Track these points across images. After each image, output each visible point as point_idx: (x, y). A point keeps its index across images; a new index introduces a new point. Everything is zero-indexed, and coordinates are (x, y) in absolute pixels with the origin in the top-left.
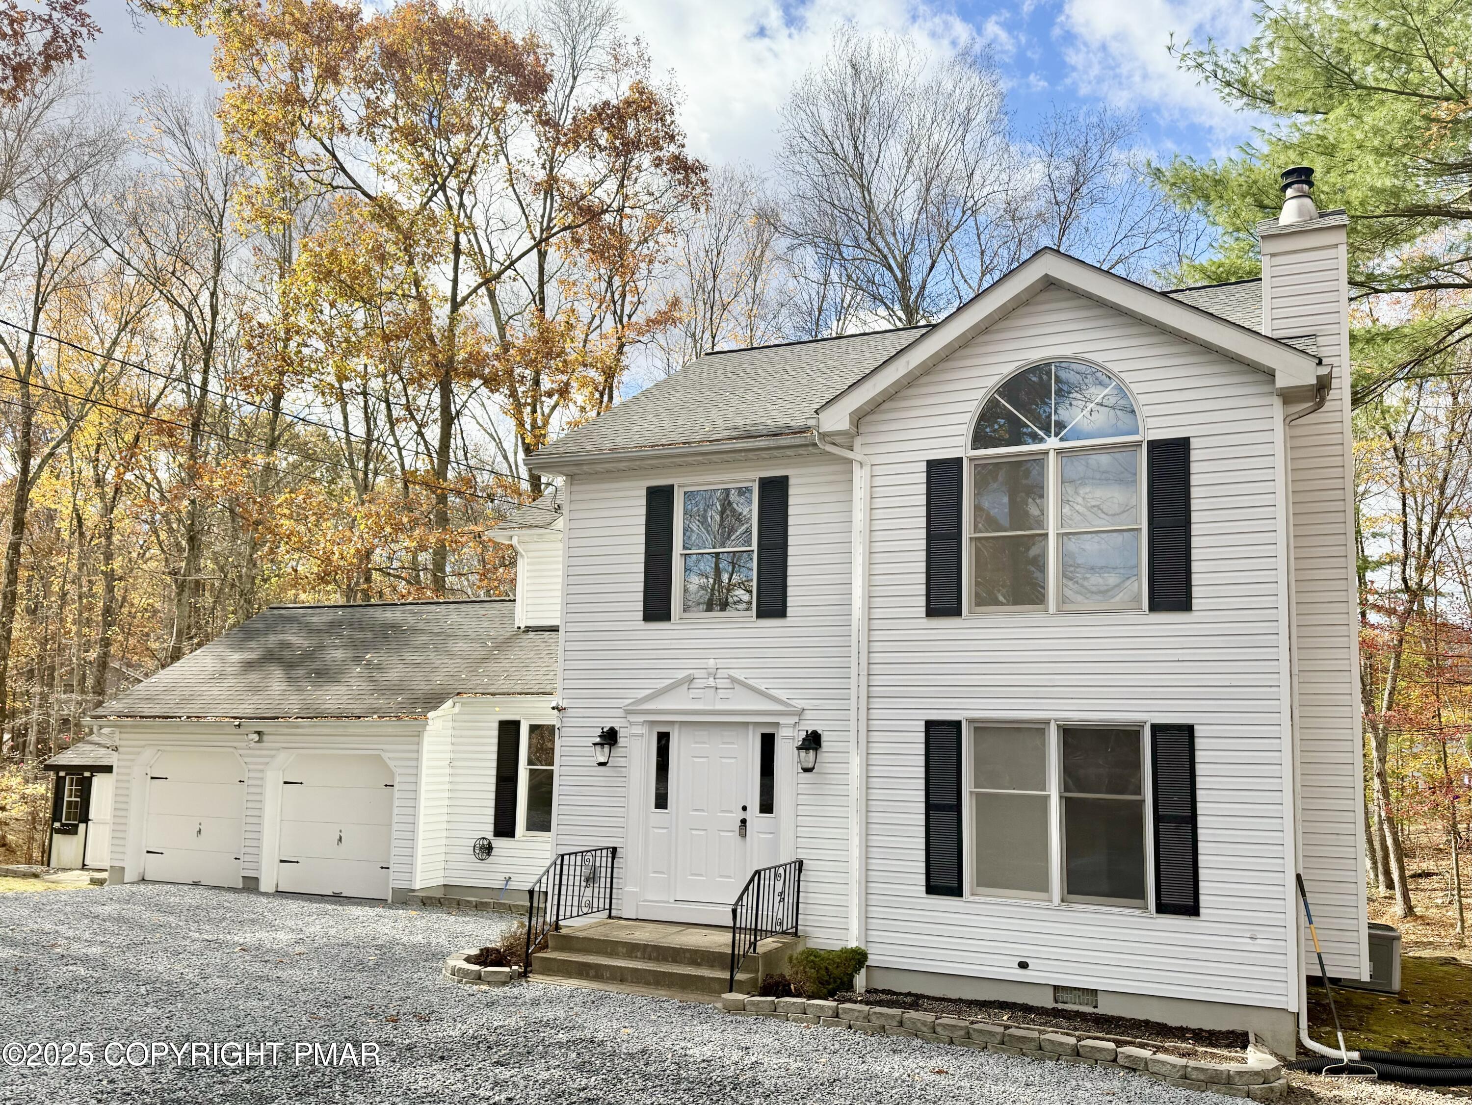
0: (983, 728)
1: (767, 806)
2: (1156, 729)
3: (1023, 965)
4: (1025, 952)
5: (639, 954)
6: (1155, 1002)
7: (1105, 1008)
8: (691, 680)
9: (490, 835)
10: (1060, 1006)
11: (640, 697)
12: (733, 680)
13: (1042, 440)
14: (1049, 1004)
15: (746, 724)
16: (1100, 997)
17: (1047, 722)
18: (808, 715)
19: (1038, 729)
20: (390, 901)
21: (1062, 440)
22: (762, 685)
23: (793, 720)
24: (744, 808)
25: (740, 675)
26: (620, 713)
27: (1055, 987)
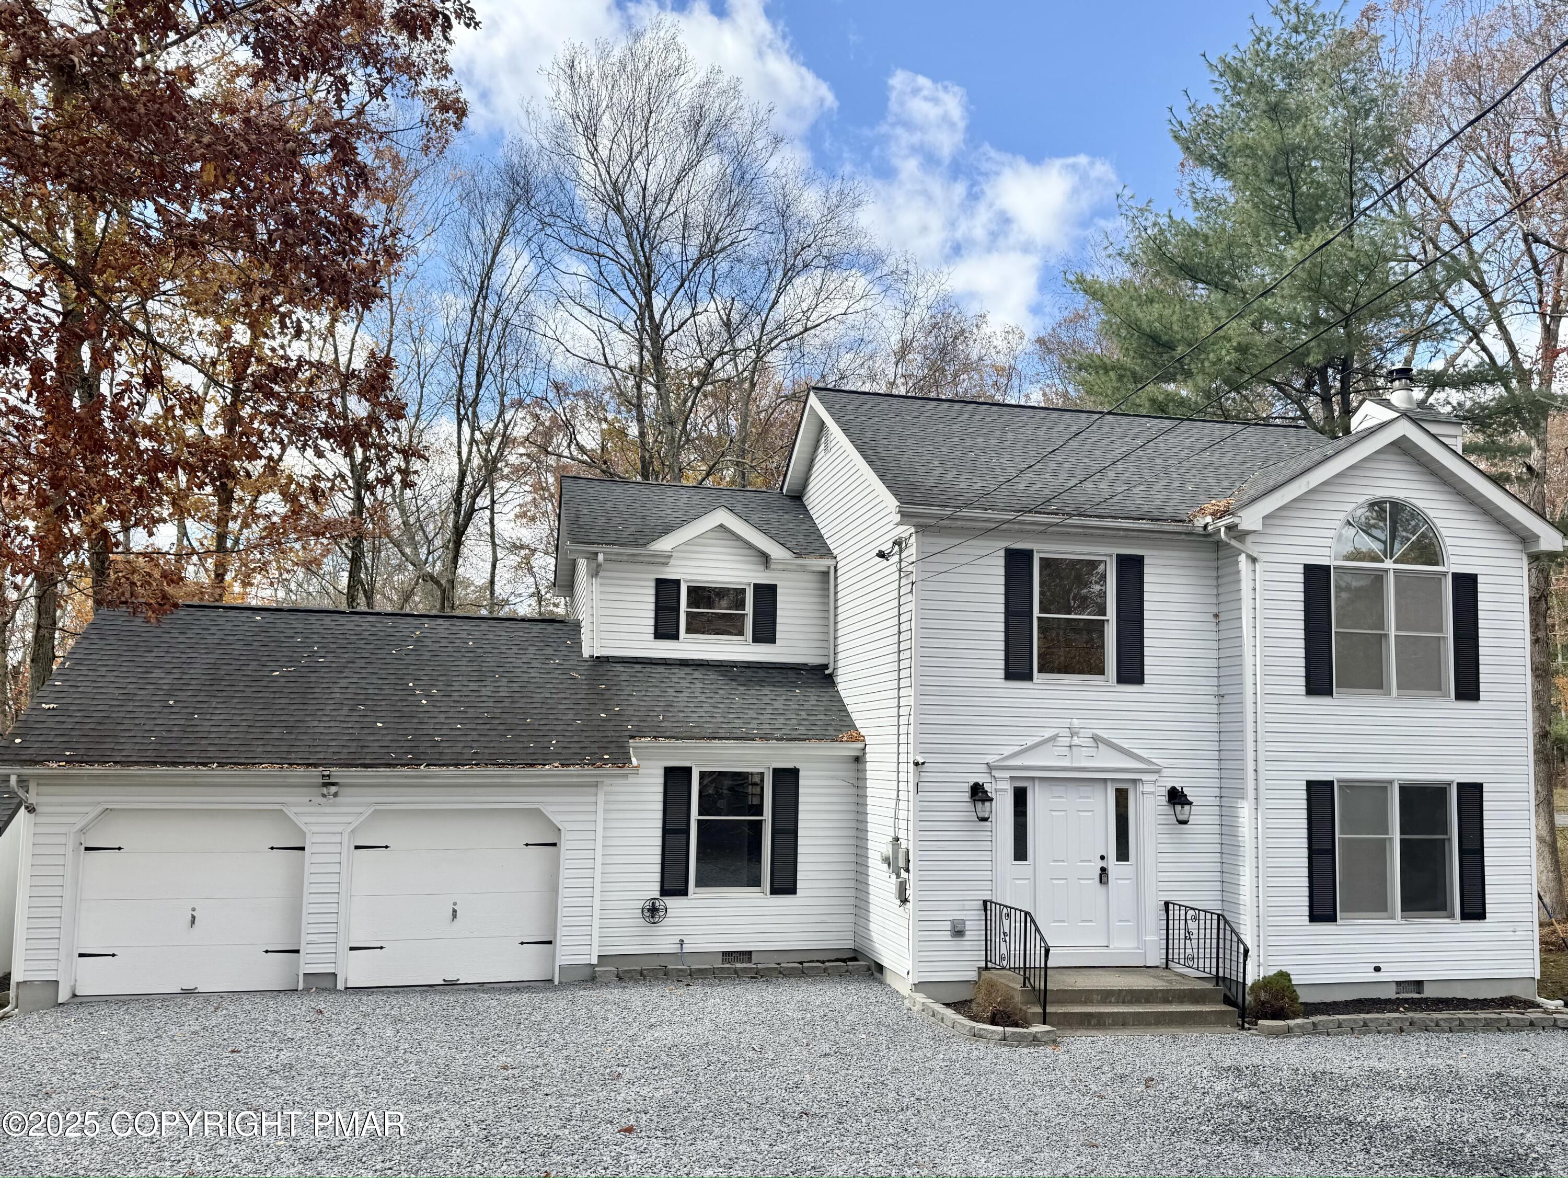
0: (1351, 787)
1: (1123, 853)
2: (1461, 786)
3: (1377, 969)
4: (1377, 959)
5: (1113, 1000)
6: (1458, 983)
7: (1429, 992)
8: (1054, 738)
9: (657, 894)
10: (1401, 996)
11: (1006, 754)
12: (1096, 739)
13: (1383, 561)
14: (1393, 996)
15: (1105, 780)
16: (1426, 986)
17: (1391, 782)
18: (1165, 772)
19: (1381, 787)
20: (556, 983)
21: (1395, 562)
22: (1125, 745)
23: (1153, 777)
24: (1102, 858)
25: (1104, 734)
26: (984, 768)
27: (1398, 983)
